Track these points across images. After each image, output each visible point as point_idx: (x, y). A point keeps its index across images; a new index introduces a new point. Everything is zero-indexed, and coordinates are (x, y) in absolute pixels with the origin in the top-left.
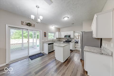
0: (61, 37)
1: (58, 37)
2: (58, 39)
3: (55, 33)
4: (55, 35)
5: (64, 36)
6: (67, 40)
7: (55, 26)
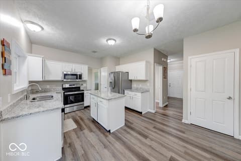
6: (67, 87)
7: (43, 29)
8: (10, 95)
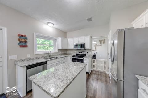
0: (68, 48)
1: (62, 47)
2: (62, 52)
3: (55, 40)
4: (55, 43)
5: (73, 46)
6: (78, 53)
8: (29, 55)
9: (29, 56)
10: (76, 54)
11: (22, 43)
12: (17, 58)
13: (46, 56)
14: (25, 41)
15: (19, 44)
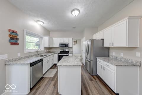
0: (53, 47)
2: (47, 50)
3: (40, 38)
5: (59, 45)
7: (43, 23)
8: (20, 53)
9: (19, 55)
10: (61, 51)
11: (13, 40)
12: (7, 58)
13: (35, 55)
14: (16, 37)
15: (10, 41)
